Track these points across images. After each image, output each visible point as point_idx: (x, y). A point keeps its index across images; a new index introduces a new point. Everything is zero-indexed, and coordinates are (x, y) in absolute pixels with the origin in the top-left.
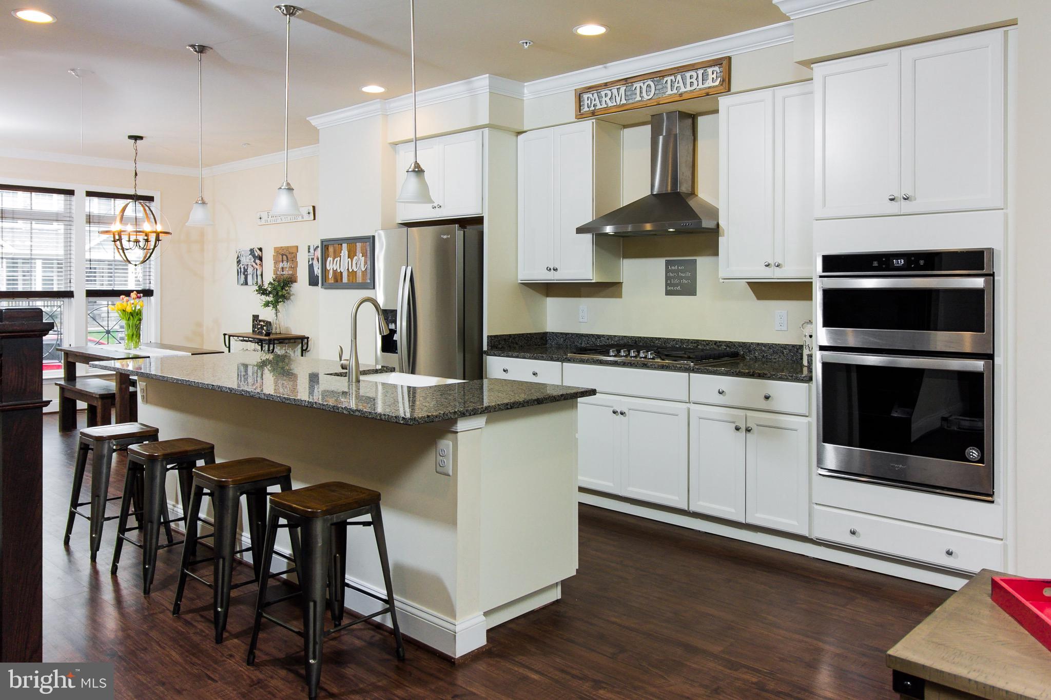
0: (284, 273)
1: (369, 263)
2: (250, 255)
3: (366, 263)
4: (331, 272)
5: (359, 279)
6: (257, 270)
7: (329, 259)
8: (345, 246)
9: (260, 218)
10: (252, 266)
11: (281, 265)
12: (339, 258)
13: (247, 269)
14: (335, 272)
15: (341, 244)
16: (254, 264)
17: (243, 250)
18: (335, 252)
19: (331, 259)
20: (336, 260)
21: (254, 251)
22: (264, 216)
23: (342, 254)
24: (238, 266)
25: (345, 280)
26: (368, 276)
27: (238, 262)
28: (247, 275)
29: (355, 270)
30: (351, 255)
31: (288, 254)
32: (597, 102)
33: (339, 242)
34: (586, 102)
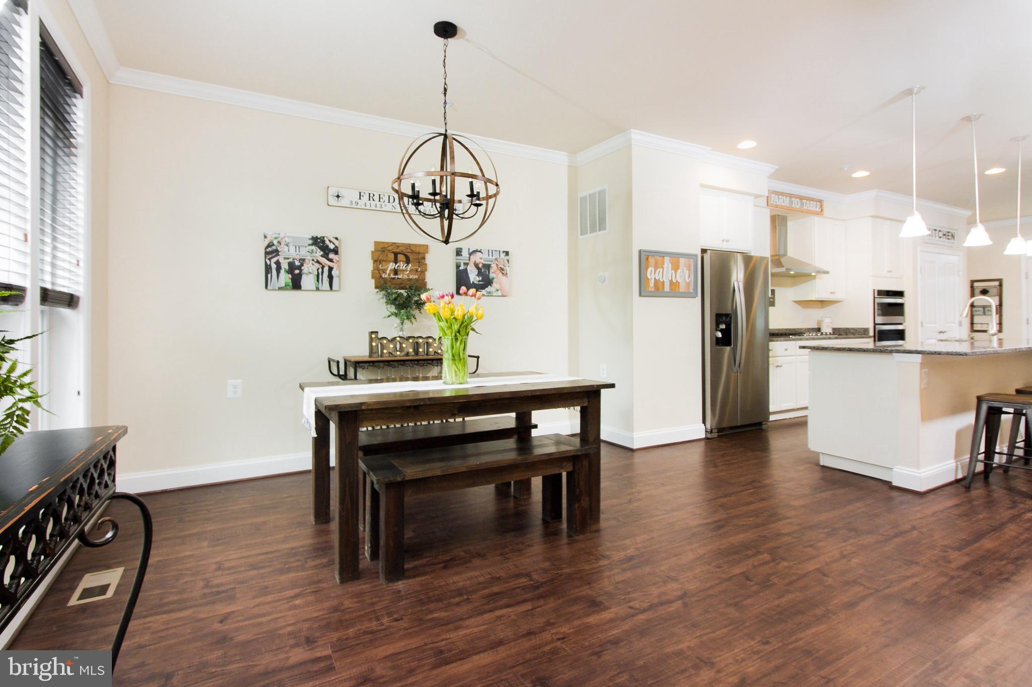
0: (400, 276)
1: (692, 275)
2: (309, 245)
3: (689, 276)
4: (653, 281)
5: (682, 289)
6: (331, 269)
7: (650, 269)
8: (667, 259)
9: (338, 196)
10: (318, 262)
11: (392, 266)
12: (661, 269)
13: (302, 265)
14: (656, 281)
15: (664, 257)
16: (324, 261)
17: (289, 237)
18: (656, 263)
19: (653, 269)
20: (658, 270)
21: (325, 241)
22: (350, 196)
23: (665, 266)
24: (270, 259)
25: (667, 288)
26: (692, 287)
27: (267, 253)
28: (300, 275)
29: (679, 280)
30: (676, 267)
31: (408, 254)
32: (777, 200)
33: (663, 254)
34: (772, 199)
